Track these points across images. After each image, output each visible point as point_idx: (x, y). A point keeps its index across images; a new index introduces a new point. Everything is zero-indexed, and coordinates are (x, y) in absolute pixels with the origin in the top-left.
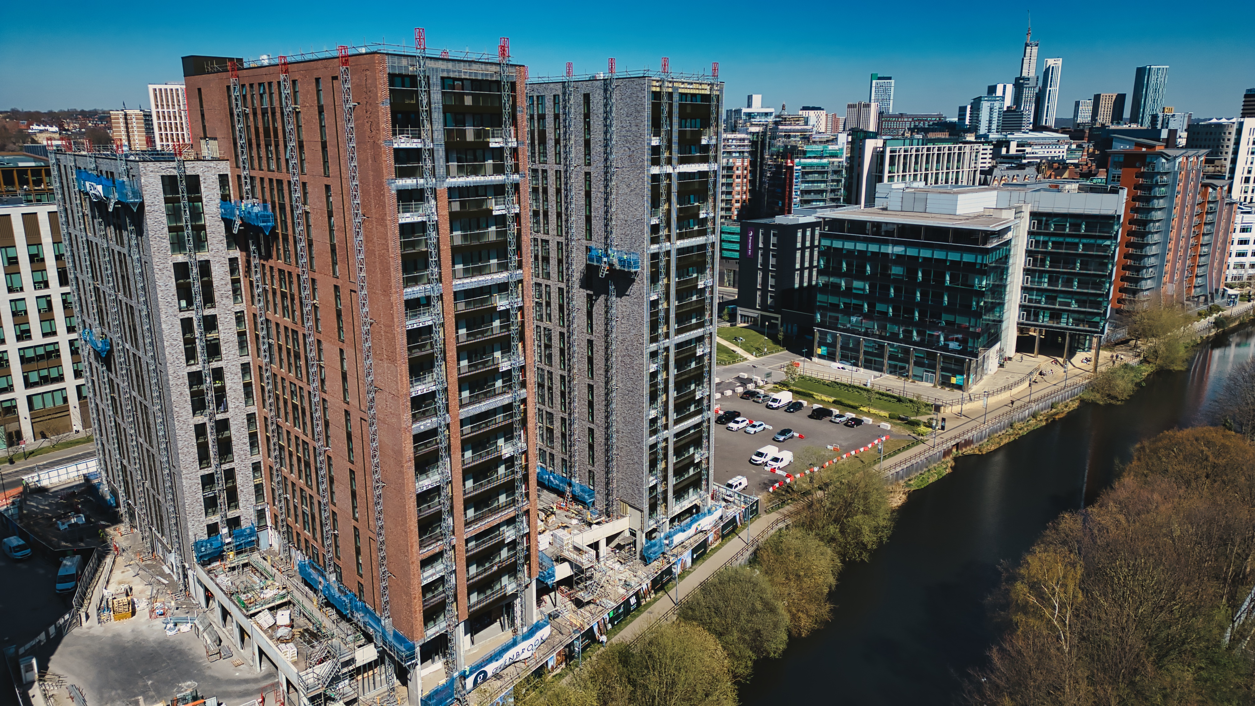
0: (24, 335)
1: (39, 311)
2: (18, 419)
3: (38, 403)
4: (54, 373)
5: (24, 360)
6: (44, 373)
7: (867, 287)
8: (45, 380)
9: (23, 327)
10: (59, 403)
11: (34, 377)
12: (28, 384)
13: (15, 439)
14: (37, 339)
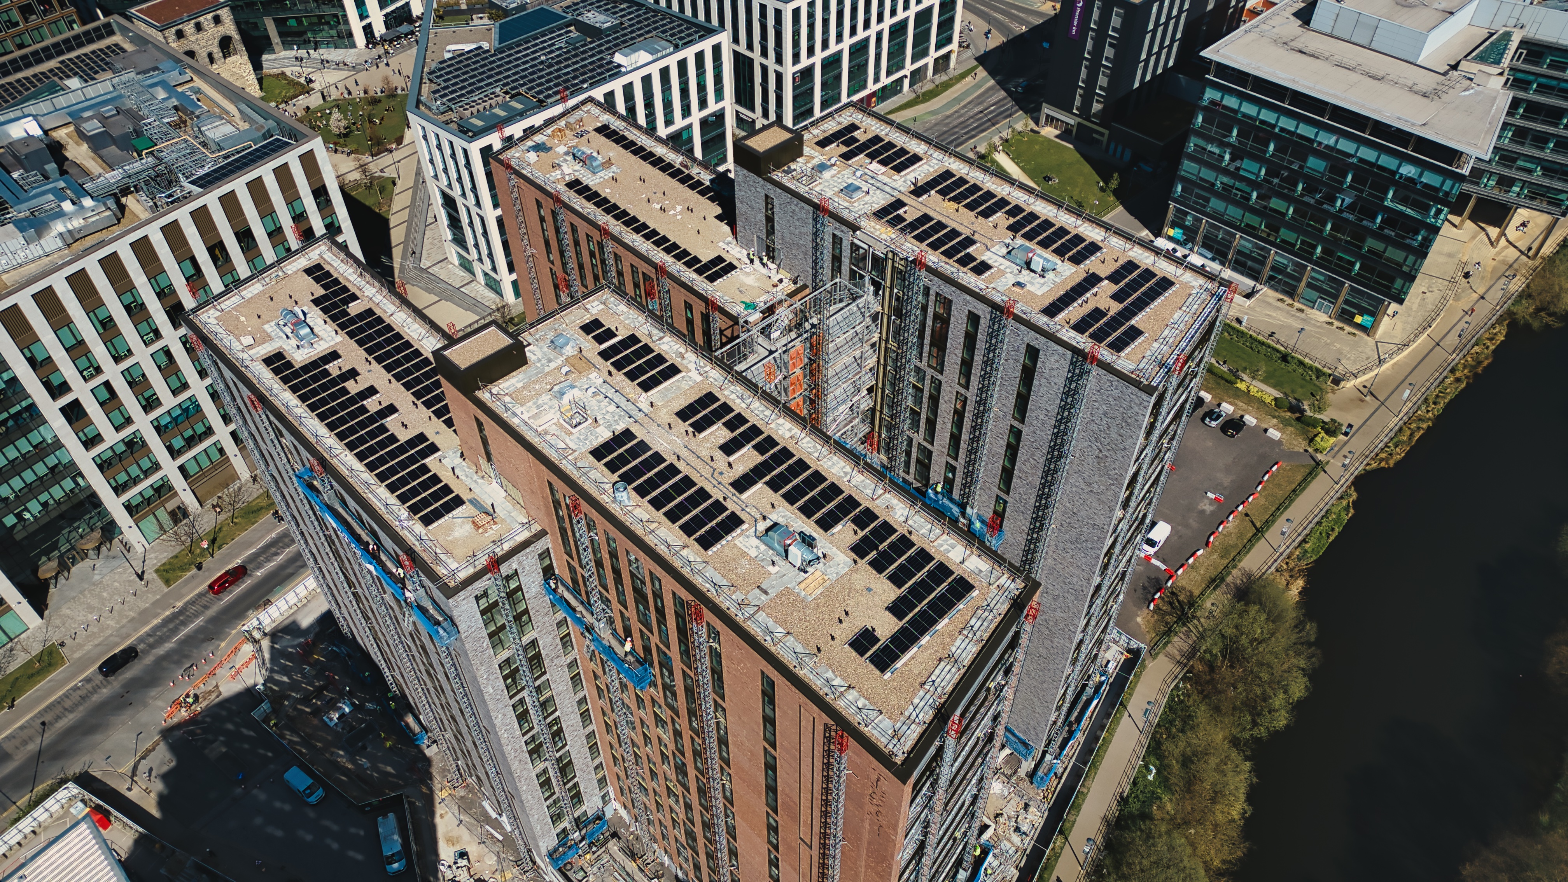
0: (150, 404)
1: (159, 367)
2: (176, 494)
3: (192, 469)
4: (200, 429)
5: (159, 429)
6: (189, 433)
7: (1263, 172)
8: (191, 442)
9: (147, 395)
10: (215, 456)
11: (178, 443)
12: (174, 453)
13: (180, 515)
14: (169, 401)
